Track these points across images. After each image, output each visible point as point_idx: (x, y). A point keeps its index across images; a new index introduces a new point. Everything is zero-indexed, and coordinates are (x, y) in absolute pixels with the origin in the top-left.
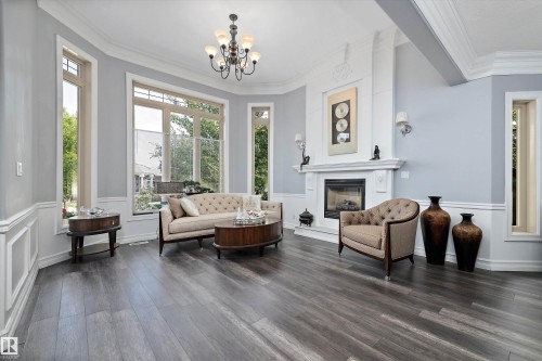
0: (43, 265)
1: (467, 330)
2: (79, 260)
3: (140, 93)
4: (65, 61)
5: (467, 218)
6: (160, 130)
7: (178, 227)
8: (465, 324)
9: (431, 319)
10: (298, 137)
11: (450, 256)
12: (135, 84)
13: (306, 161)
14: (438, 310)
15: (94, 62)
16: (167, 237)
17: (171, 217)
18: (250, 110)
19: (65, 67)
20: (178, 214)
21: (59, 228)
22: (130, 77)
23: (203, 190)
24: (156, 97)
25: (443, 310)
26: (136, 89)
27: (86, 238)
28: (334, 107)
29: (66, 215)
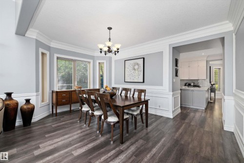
1: (55, 145)
5: (28, 101)
8: (52, 144)
9: (41, 152)
11: (19, 122)
14: (39, 147)
25: (40, 146)
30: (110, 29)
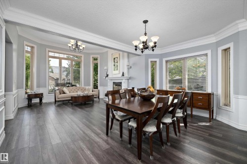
0: (20, 107)
2: (30, 106)
3: (51, 54)
4: (26, 47)
6: (58, 65)
7: (61, 97)
10: (105, 68)
12: (49, 51)
13: (107, 76)
15: (35, 47)
16: (57, 100)
17: (59, 93)
18: (91, 58)
19: (26, 49)
20: (62, 92)
21: (24, 97)
22: (47, 49)
23: (73, 86)
24: (57, 55)
26: (50, 53)
27: (33, 99)
28: (114, 59)
29: (26, 93)
30: (146, 22)
